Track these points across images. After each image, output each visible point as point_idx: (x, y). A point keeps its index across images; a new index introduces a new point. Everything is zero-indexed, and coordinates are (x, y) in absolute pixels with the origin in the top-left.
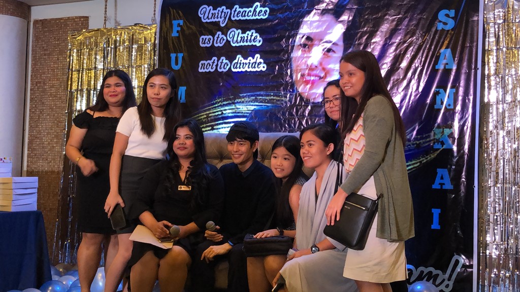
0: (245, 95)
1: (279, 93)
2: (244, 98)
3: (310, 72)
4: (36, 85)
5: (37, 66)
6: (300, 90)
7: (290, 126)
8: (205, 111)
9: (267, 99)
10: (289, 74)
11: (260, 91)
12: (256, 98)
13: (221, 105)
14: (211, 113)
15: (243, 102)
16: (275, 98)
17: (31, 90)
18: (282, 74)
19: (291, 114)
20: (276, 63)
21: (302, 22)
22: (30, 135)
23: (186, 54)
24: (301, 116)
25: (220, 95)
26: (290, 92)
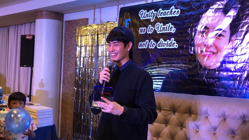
0: (164, 63)
2: (164, 64)
3: (207, 49)
4: (66, 53)
9: (178, 66)
12: (171, 65)
13: (150, 68)
17: (64, 55)
20: (185, 43)
21: (201, 17)
22: (63, 77)
25: (150, 62)
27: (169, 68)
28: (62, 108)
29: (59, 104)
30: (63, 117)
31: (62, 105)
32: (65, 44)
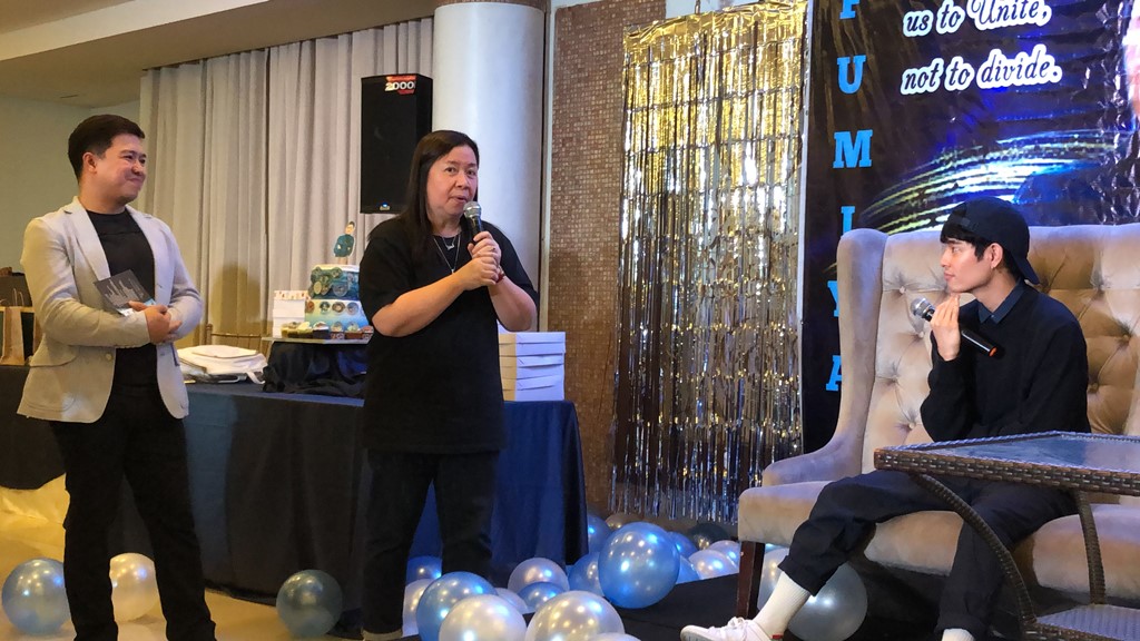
0: (1010, 141)
1: (1094, 133)
2: (1007, 149)
4: (564, 145)
5: (564, 107)
7: (1120, 209)
8: (916, 183)
9: (1064, 149)
10: (1118, 87)
11: (1047, 129)
12: (1037, 148)
13: (952, 169)
14: (929, 187)
15: (1005, 158)
16: (1083, 145)
17: (553, 155)
18: (1100, 87)
19: (1123, 182)
20: (1086, 61)
22: (554, 249)
23: (873, 57)
25: (950, 143)
26: (1121, 128)
32: (557, 107)
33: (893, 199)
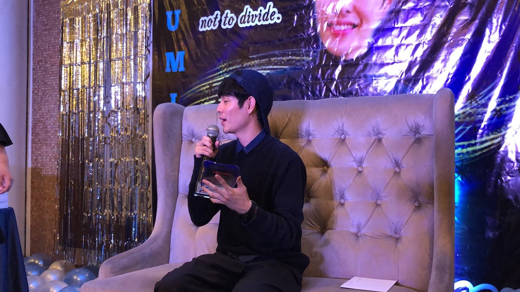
0: (255, 56)
1: (300, 51)
3: (340, 20)
5: (38, 44)
6: (326, 45)
7: (313, 93)
9: (284, 60)
19: (315, 78)
22: (34, 119)
23: (184, 11)
24: (329, 79)
26: (313, 48)
27: (264, 67)
28: (32, 188)
29: (26, 181)
30: (35, 209)
31: (33, 180)
32: (35, 44)
33: (196, 89)
